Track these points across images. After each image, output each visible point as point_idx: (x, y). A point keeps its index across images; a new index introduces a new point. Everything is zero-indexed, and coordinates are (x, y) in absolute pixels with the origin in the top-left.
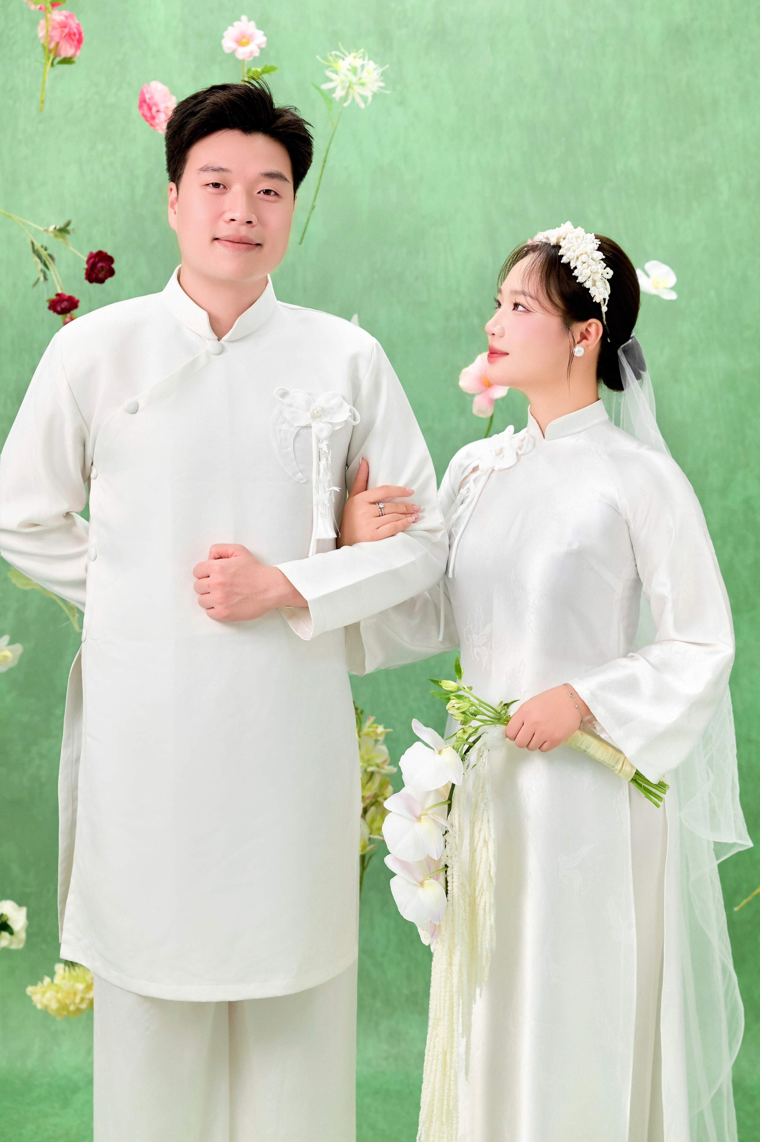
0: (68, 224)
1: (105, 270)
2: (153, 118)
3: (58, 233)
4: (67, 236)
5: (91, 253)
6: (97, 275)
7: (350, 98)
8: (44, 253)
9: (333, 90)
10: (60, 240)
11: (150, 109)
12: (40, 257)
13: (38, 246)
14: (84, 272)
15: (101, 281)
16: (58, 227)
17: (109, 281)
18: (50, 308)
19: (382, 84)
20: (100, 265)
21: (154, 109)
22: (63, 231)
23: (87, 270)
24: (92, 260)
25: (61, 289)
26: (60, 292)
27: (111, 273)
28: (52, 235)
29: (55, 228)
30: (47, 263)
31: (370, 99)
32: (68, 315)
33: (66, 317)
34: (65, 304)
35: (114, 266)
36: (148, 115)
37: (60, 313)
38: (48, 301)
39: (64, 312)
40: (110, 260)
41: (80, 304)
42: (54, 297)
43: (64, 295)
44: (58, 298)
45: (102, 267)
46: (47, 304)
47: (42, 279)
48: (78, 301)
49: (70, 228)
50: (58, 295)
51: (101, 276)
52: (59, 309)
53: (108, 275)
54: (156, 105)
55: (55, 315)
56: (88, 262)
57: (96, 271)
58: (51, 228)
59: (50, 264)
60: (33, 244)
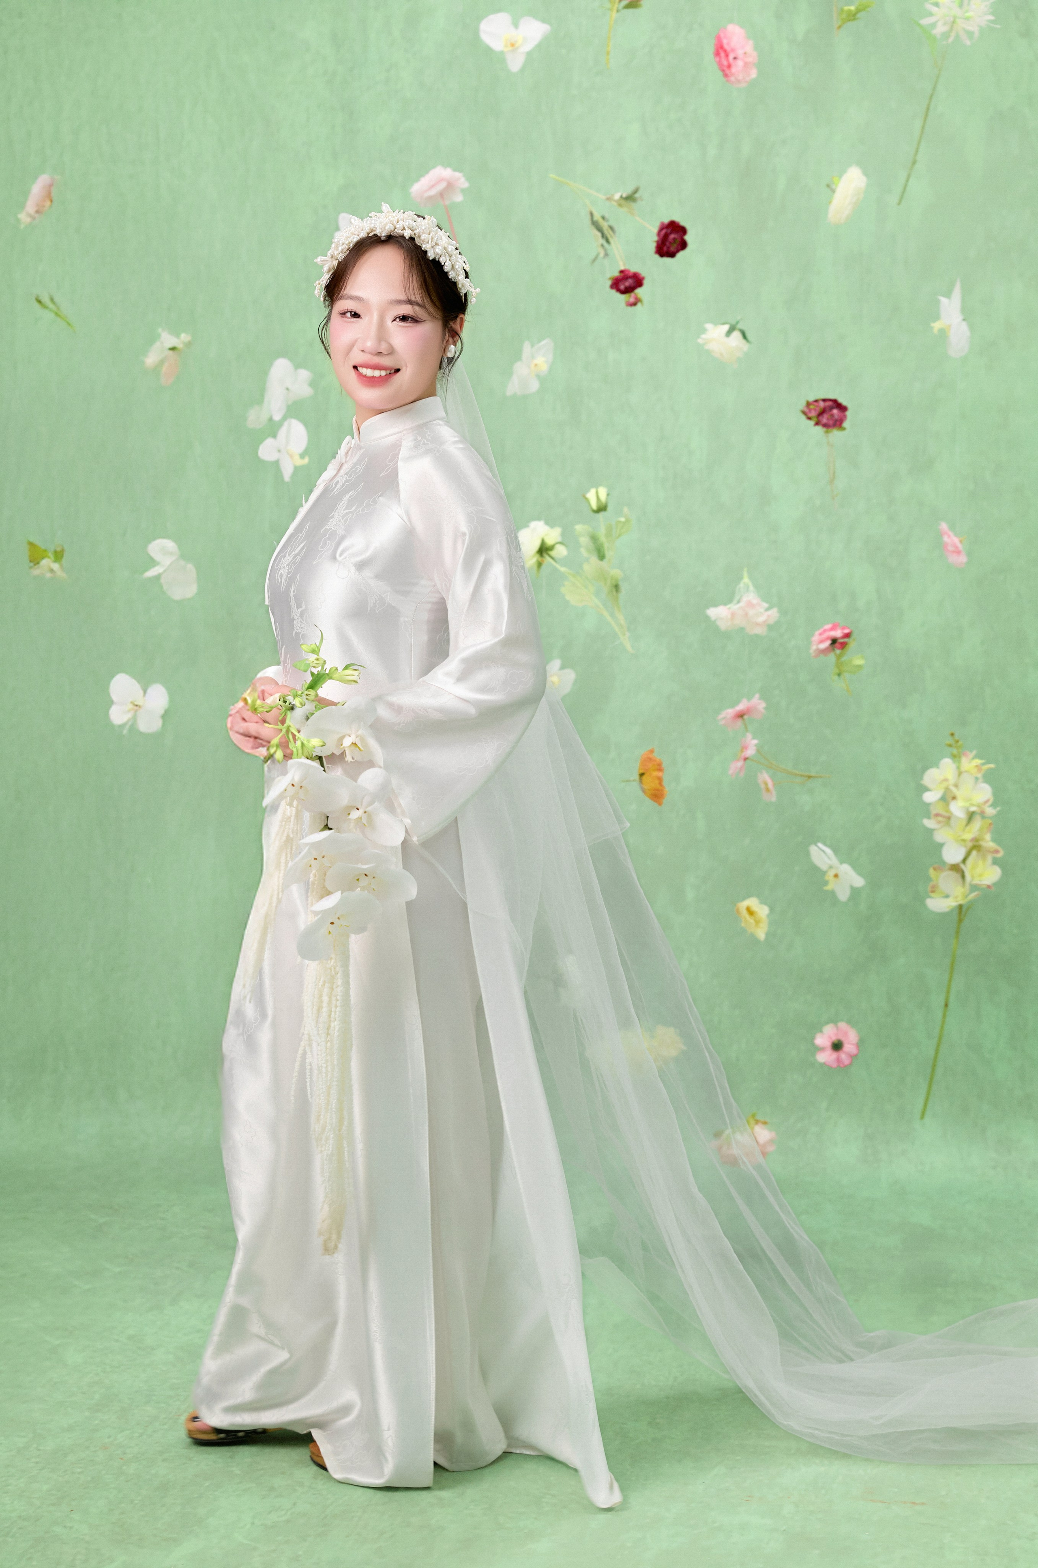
0: (636, 191)
1: (678, 241)
2: (729, 66)
3: (623, 202)
4: (633, 205)
5: (662, 224)
6: (669, 248)
7: (953, 34)
8: (604, 225)
9: (934, 25)
10: (625, 209)
11: (727, 56)
12: (599, 229)
13: (597, 217)
14: (654, 245)
15: (672, 255)
16: (624, 196)
17: (681, 255)
18: (612, 287)
19: (992, 18)
20: (672, 236)
21: (731, 56)
22: (630, 198)
23: (657, 242)
24: (664, 232)
25: (624, 265)
26: (622, 268)
27: (683, 245)
28: (615, 204)
29: (621, 197)
30: (609, 236)
31: (977, 34)
32: (633, 294)
33: (630, 296)
34: (629, 283)
35: (687, 238)
36: (725, 63)
37: (623, 292)
38: (610, 279)
39: (628, 290)
40: (683, 230)
41: (645, 282)
42: (616, 274)
43: (628, 271)
44: (622, 275)
45: (674, 239)
46: (609, 283)
47: (602, 254)
48: (643, 278)
49: (637, 195)
50: (622, 272)
51: (672, 249)
52: (622, 287)
53: (680, 248)
54: (733, 50)
55: (618, 295)
56: (659, 234)
57: (667, 244)
58: (617, 196)
59: (611, 237)
60: (592, 214)
